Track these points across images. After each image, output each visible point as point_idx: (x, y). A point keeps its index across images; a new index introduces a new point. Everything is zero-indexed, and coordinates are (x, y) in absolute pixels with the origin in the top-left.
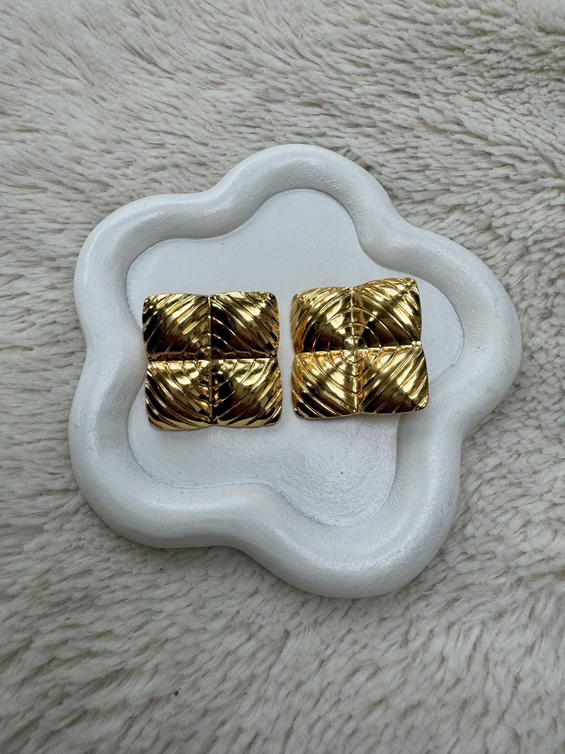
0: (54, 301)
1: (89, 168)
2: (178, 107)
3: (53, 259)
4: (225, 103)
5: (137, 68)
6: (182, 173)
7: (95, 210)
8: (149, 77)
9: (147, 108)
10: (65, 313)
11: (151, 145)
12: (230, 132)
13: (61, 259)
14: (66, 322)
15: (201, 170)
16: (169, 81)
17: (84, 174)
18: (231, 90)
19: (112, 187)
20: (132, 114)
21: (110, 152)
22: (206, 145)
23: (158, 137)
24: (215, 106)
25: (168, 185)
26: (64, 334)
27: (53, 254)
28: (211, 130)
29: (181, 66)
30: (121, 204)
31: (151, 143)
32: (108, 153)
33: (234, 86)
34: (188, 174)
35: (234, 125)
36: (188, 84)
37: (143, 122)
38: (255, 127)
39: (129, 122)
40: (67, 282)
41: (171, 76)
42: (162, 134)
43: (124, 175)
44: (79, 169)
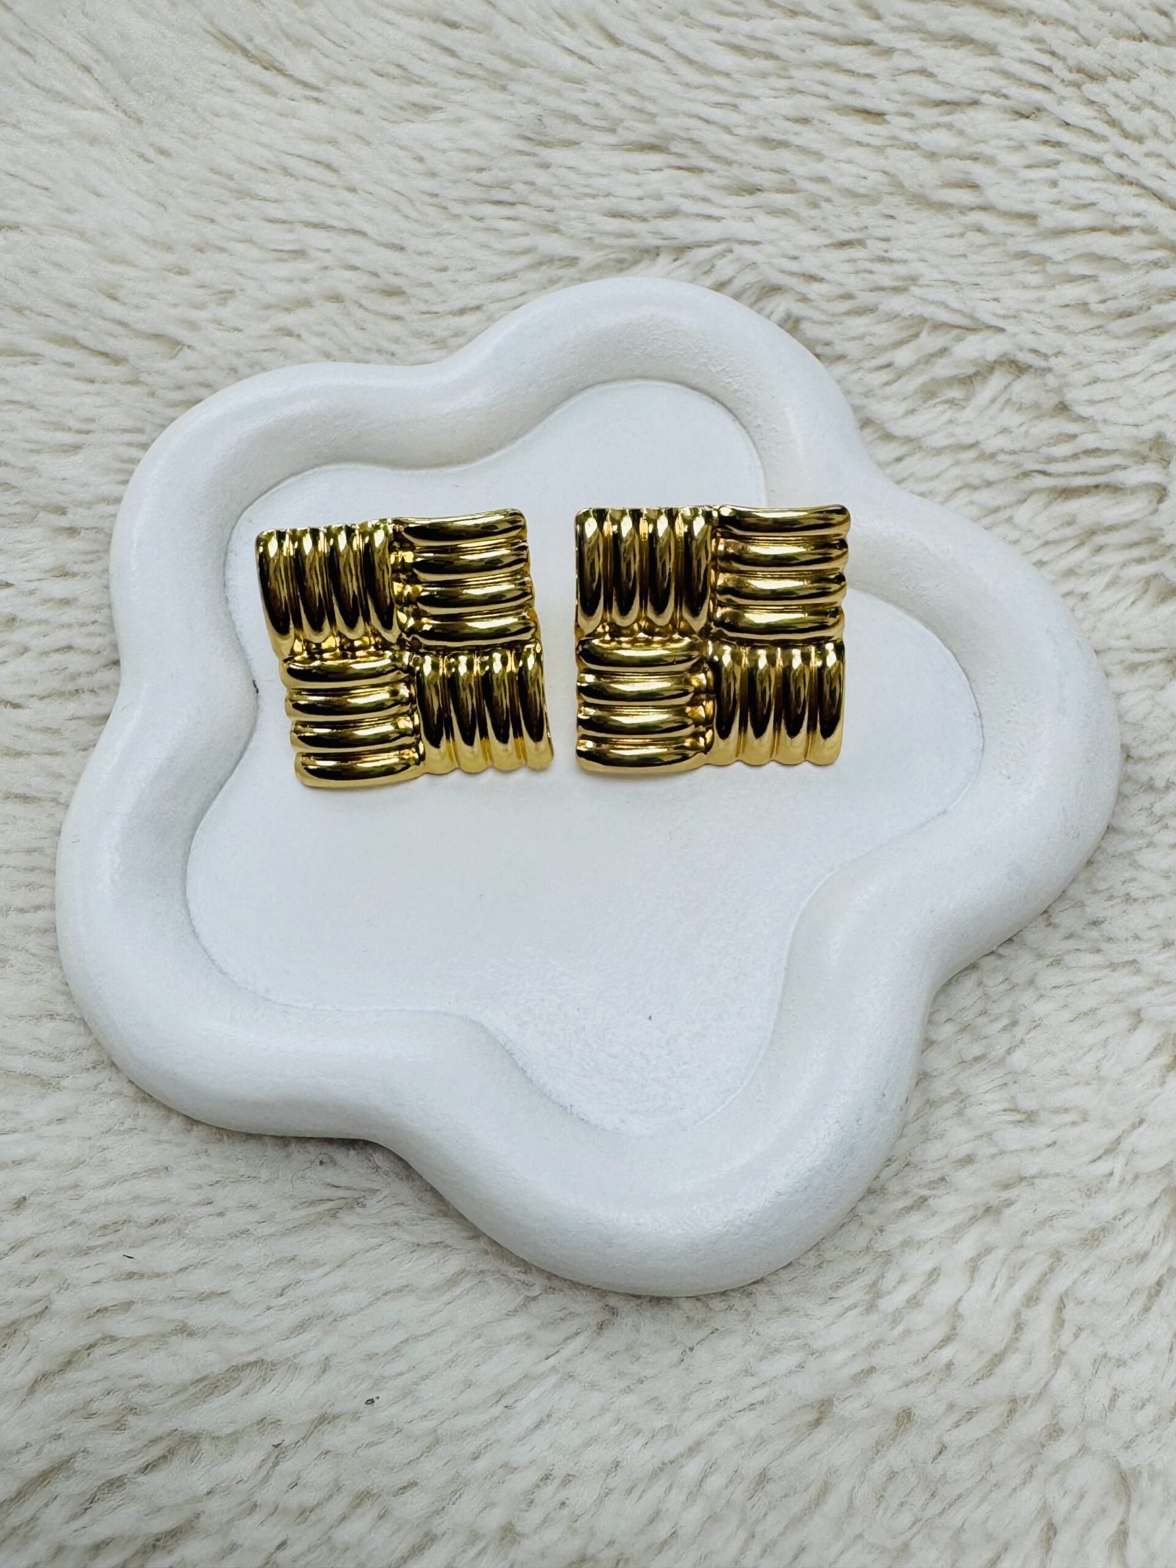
0: (66, 602)
1: (138, 307)
2: (335, 164)
3: (62, 511)
4: (444, 151)
5: (239, 78)
6: (349, 314)
7: (151, 400)
8: (268, 100)
9: (264, 169)
10: (91, 628)
11: (275, 254)
12: (457, 217)
13: (80, 510)
14: (94, 648)
15: (392, 306)
16: (313, 107)
17: (127, 319)
18: (459, 120)
19: (189, 347)
20: (231, 184)
21: (183, 271)
22: (402, 249)
23: (289, 236)
24: (421, 159)
25: (316, 341)
26: (90, 673)
27: (59, 499)
28: (413, 214)
29: (341, 71)
30: (210, 387)
31: (275, 250)
32: (180, 273)
33: (464, 112)
34: (360, 314)
35: (465, 202)
36: (358, 112)
37: (256, 203)
38: (513, 204)
39: (225, 203)
40: (92, 561)
41: (315, 94)
42: (298, 227)
43: (219, 322)
44: (115, 310)
